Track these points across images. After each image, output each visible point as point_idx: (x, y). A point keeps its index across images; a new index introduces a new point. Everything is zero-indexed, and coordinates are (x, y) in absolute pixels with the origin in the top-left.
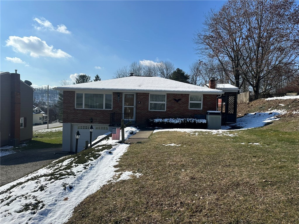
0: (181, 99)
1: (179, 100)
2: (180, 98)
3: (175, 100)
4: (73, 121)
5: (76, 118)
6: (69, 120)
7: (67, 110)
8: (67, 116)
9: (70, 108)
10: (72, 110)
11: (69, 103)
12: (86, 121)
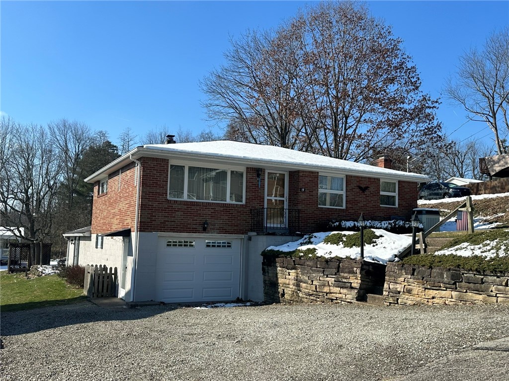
0: (369, 187)
1: (367, 188)
2: (366, 186)
3: (360, 188)
4: (163, 227)
5: (171, 221)
6: (155, 225)
7: (150, 201)
8: (151, 216)
9: (158, 197)
10: (163, 202)
11: (155, 187)
12: (192, 228)
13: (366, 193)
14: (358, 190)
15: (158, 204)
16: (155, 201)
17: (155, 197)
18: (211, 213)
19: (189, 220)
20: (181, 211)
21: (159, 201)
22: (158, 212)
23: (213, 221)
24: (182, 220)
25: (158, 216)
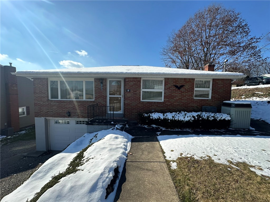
0: (184, 86)
1: (182, 86)
2: (182, 84)
3: (176, 87)
4: (47, 115)
5: (50, 112)
6: (42, 113)
7: (39, 101)
8: (40, 109)
9: (43, 99)
10: (46, 101)
11: (40, 93)
12: (63, 115)
13: (181, 90)
14: (174, 88)
15: (43, 102)
16: (41, 101)
17: (41, 99)
18: (73, 106)
19: (60, 111)
20: (56, 106)
21: (44, 101)
22: (43, 107)
23: (74, 111)
24: (57, 111)
25: (44, 109)
